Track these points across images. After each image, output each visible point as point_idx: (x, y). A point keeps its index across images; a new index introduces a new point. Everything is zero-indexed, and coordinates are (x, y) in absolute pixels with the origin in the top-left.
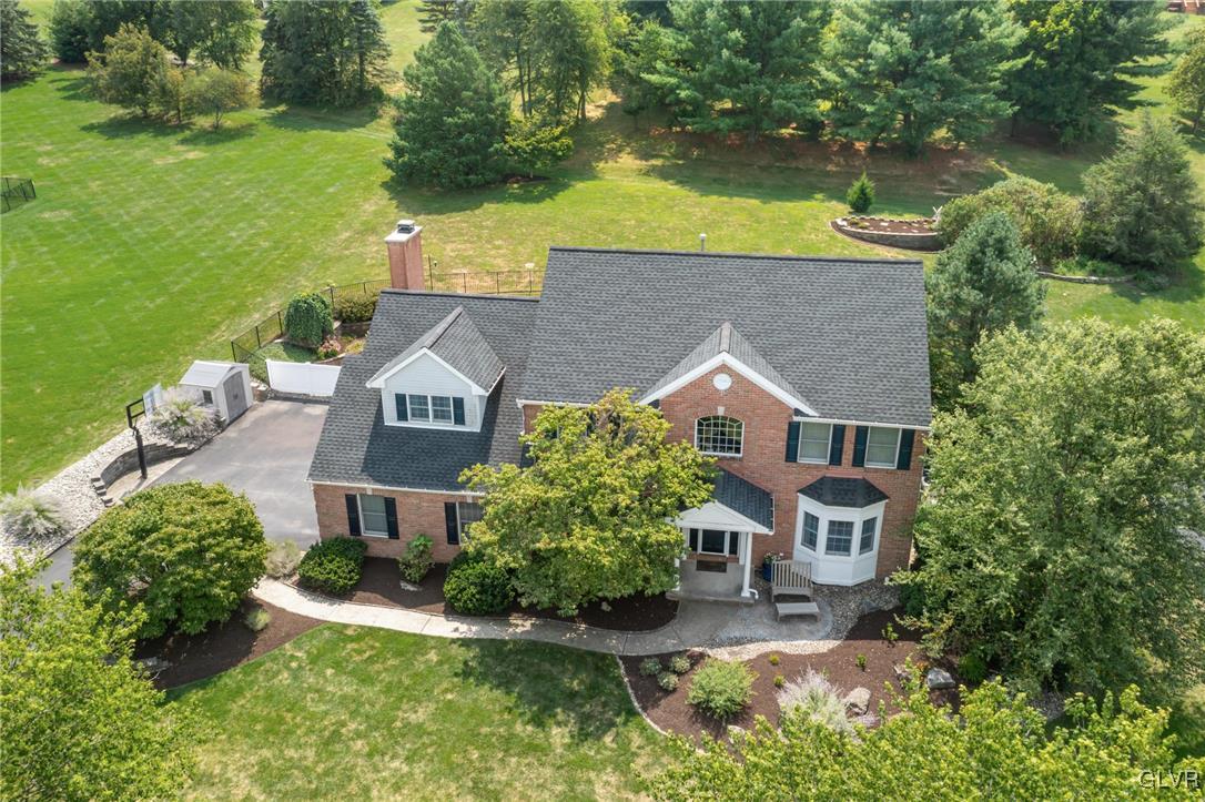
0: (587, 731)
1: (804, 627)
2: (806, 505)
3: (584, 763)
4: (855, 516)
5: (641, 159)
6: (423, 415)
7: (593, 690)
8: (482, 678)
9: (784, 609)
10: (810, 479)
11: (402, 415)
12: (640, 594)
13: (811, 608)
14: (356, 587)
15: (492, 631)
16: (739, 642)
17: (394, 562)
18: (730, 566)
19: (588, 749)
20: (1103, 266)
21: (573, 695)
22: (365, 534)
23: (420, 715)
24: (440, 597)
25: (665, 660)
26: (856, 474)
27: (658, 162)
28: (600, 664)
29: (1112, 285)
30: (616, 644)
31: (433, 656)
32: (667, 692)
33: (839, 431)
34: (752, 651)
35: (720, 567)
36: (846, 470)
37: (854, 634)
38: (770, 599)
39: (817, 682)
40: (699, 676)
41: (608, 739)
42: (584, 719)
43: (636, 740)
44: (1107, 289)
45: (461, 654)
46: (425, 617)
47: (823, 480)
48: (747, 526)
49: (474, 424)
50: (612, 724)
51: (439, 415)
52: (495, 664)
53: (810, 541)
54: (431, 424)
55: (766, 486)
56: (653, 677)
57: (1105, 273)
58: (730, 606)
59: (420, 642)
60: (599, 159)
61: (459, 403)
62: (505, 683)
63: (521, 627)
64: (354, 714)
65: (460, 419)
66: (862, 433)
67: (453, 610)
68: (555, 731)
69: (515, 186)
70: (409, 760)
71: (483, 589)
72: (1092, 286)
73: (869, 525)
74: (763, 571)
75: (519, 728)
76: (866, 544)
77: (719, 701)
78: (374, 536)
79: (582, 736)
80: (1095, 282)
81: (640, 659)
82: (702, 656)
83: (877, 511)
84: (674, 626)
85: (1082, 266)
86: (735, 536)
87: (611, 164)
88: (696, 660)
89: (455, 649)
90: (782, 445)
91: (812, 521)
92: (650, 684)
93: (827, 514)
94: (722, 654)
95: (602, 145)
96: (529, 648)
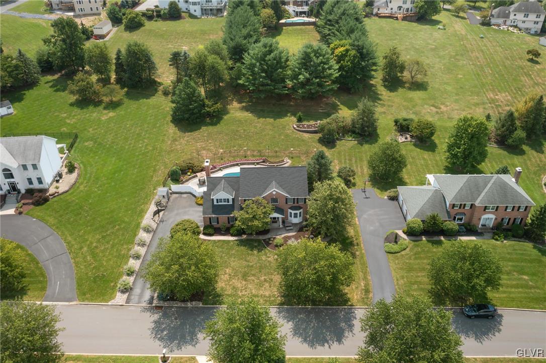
0: (259, 251)
1: (291, 231)
2: (290, 211)
3: (260, 255)
4: (298, 212)
5: (239, 103)
6: (221, 202)
7: (259, 245)
8: (241, 246)
9: (287, 228)
10: (290, 206)
11: (217, 202)
12: (265, 229)
13: (292, 228)
14: (214, 233)
15: (240, 238)
16: (280, 235)
17: (219, 228)
18: (278, 222)
19: (260, 253)
20: (356, 136)
21: (256, 246)
22: (212, 224)
23: (233, 252)
24: (230, 233)
25: (269, 239)
26: (298, 205)
27: (244, 104)
28: (259, 241)
29: (358, 141)
30: (261, 237)
31: (232, 243)
32: (270, 244)
33: (294, 199)
34: (283, 236)
35: (276, 222)
36: (296, 204)
37: (299, 231)
38: (285, 227)
39: (293, 239)
40: (275, 241)
41: (263, 252)
42: (259, 249)
43: (267, 251)
44: (356, 142)
45: (237, 242)
46: (227, 237)
47: (292, 207)
48: (280, 216)
49: (231, 203)
50: (263, 249)
51: (224, 202)
52: (242, 243)
53: (291, 216)
54: (223, 203)
55: (283, 208)
56: (268, 242)
57: (356, 138)
58: (279, 229)
59: (229, 241)
60: (228, 104)
61: (228, 199)
62: (245, 246)
63: (244, 236)
64: (223, 253)
65: (228, 202)
66: (298, 199)
67: (232, 235)
68: (255, 252)
69: (208, 119)
70: (234, 258)
71: (237, 231)
72: (353, 141)
73: (300, 213)
74: (283, 222)
75: (249, 252)
76: (300, 216)
77: (279, 244)
78: (214, 224)
79: (259, 252)
80: (354, 140)
81: (265, 239)
82: (275, 238)
83: (301, 210)
84: (270, 233)
85: (351, 136)
86: (278, 218)
87: (231, 106)
88: (274, 238)
89: (235, 242)
90: (285, 202)
91: (291, 213)
92: (267, 243)
93: (293, 212)
94: (278, 237)
95: (227, 98)
96: (247, 240)
